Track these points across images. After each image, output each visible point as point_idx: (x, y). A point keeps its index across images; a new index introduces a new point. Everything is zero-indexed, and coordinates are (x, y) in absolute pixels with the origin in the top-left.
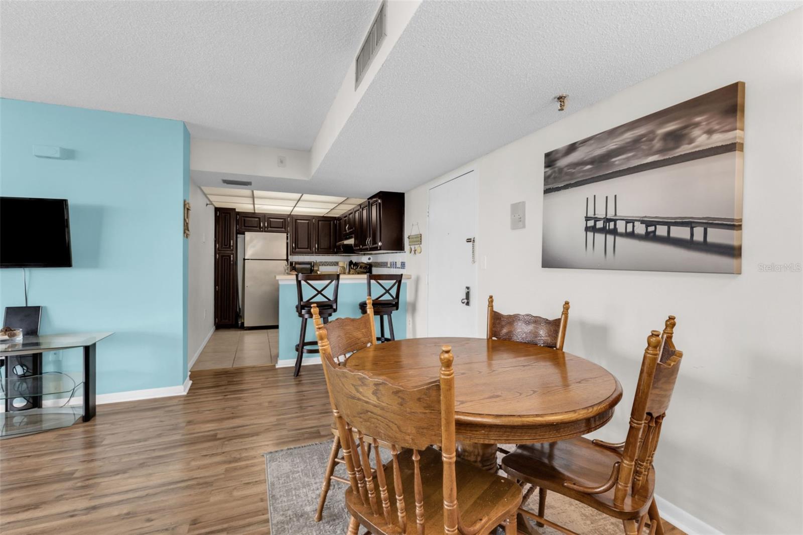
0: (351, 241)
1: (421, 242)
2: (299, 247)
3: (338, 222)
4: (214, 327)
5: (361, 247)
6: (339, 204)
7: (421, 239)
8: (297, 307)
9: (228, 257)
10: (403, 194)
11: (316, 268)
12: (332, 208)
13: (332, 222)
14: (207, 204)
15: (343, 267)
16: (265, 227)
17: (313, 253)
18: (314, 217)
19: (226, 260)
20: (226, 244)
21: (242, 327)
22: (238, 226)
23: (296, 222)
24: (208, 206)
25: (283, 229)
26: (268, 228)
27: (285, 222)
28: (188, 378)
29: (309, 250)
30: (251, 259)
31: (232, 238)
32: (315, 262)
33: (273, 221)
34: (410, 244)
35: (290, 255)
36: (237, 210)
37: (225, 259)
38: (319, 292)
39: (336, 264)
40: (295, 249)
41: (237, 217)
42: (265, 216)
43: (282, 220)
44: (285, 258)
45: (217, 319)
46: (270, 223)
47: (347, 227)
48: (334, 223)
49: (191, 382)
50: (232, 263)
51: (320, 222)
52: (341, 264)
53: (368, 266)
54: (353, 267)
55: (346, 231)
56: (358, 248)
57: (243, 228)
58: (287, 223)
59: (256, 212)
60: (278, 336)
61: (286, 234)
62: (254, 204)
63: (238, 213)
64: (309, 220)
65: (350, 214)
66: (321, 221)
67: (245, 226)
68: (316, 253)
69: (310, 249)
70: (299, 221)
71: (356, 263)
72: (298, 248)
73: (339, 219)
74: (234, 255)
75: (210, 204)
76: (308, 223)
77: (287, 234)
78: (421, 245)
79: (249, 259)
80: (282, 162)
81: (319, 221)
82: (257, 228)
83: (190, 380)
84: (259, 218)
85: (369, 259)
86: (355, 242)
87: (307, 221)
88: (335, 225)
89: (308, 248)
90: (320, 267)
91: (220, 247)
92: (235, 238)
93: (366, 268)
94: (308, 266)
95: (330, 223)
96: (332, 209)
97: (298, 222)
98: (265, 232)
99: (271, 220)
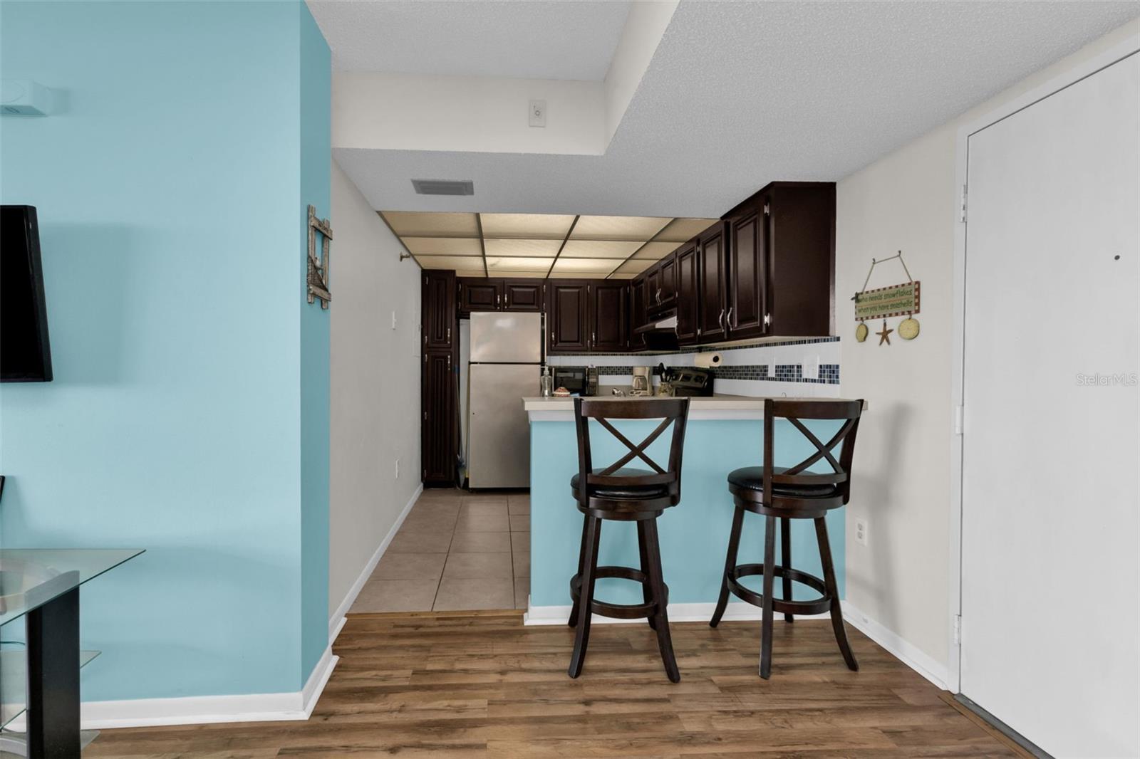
0: (671, 323)
1: (918, 304)
2: (562, 339)
3: (633, 289)
4: (422, 485)
5: (699, 331)
6: (648, 242)
7: (918, 297)
8: (576, 484)
9: (443, 360)
10: (832, 186)
11: (592, 380)
12: (628, 257)
13: (622, 290)
14: (402, 257)
15: (642, 378)
16: (504, 304)
17: (587, 351)
18: (588, 281)
19: (440, 363)
20: (440, 335)
21: (466, 489)
22: (460, 303)
23: (557, 291)
24: (404, 259)
25: (535, 307)
26: (508, 305)
27: (538, 292)
28: (329, 648)
29: (580, 344)
30: (481, 363)
31: (449, 325)
32: (590, 367)
33: (517, 292)
34: (863, 315)
35: (547, 355)
36: (458, 274)
37: (437, 361)
38: (637, 451)
39: (629, 371)
40: (556, 344)
41: (458, 287)
42: (504, 282)
43: (532, 290)
44: (539, 360)
45: (425, 471)
46: (512, 296)
47: (658, 294)
48: (625, 290)
49: (336, 658)
50: (449, 369)
51: (600, 292)
52: (638, 372)
53: (706, 377)
54: (666, 375)
55: (654, 301)
56: (692, 335)
57: (468, 306)
58: (541, 295)
59: (491, 275)
60: (527, 515)
61: (540, 314)
62: (484, 256)
63: (461, 280)
64: (581, 287)
65: (664, 267)
66: (602, 288)
67: (470, 303)
68: (592, 351)
69: (583, 343)
70: (562, 290)
71: (669, 368)
72: (561, 342)
73: (636, 283)
74: (453, 354)
75: (407, 257)
76: (579, 292)
77: (543, 314)
78: (915, 316)
79: (476, 363)
80: (538, 113)
81: (597, 288)
82: (491, 305)
83: (335, 652)
84: (494, 287)
85: (716, 359)
86: (679, 323)
87: (577, 290)
88: (627, 296)
89: (578, 341)
90: (600, 376)
91: (430, 341)
92: (454, 324)
93: (698, 379)
94: (579, 376)
95: (619, 293)
96: (627, 260)
97: (561, 293)
98: (504, 311)
99: (515, 289)
